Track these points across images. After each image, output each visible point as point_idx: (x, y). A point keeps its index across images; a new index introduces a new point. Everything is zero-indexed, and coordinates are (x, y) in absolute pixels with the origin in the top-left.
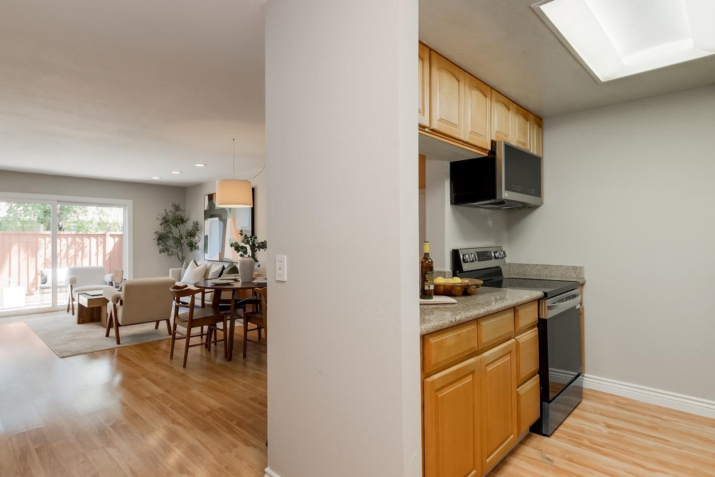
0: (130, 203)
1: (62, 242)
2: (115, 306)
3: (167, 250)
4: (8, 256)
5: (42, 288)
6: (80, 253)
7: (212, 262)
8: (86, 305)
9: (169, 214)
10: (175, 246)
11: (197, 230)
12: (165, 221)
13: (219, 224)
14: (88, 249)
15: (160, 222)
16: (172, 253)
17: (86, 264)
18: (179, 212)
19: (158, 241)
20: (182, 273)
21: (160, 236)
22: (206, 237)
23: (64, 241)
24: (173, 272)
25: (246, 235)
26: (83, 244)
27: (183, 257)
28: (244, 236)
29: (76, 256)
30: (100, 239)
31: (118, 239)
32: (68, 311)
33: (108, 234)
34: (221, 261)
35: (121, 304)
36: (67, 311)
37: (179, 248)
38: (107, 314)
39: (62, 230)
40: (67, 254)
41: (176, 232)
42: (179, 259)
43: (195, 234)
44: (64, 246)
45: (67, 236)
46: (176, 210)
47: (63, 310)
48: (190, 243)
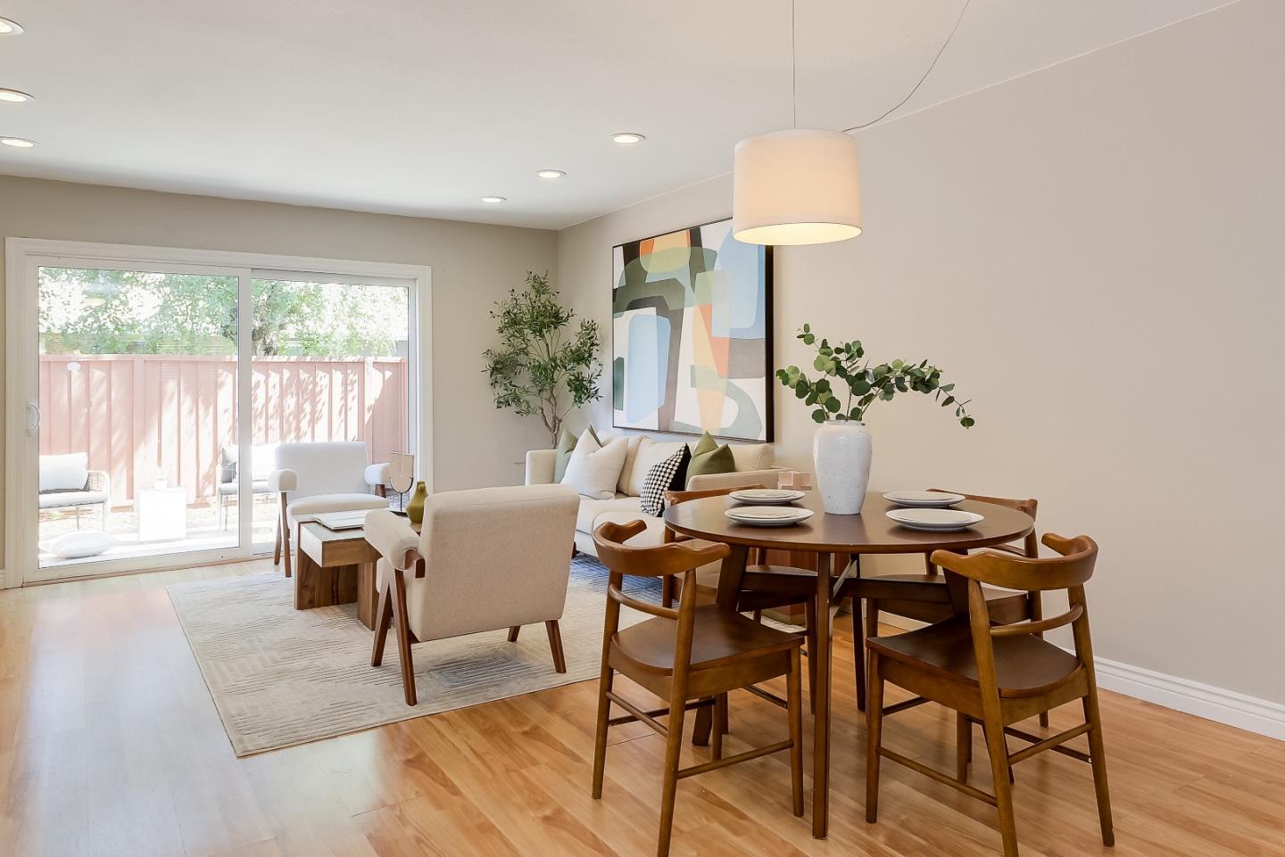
0: (424, 273)
1: (270, 380)
2: (399, 574)
3: (517, 399)
4: (156, 417)
5: (223, 493)
6: (307, 407)
7: (640, 434)
8: (317, 557)
9: (522, 301)
10: (535, 390)
11: (593, 345)
12: (513, 322)
13: (659, 324)
14: (324, 397)
15: (498, 323)
16: (529, 407)
17: (321, 437)
18: (544, 298)
19: (492, 373)
20: (559, 464)
21: (497, 363)
22: (618, 365)
23: (274, 378)
24: (534, 460)
25: (824, 343)
26: (315, 384)
27: (555, 418)
28: (819, 343)
29: (299, 409)
30: (353, 377)
31: (391, 373)
32: (277, 563)
33: (370, 360)
34: (664, 430)
35: (420, 573)
36: (273, 560)
37: (546, 394)
38: (376, 595)
39: (272, 353)
40: (280, 407)
41: (538, 350)
42: (547, 424)
43: (590, 355)
44: (274, 387)
45: (279, 366)
46: (538, 291)
47: (264, 557)
48: (577, 379)
